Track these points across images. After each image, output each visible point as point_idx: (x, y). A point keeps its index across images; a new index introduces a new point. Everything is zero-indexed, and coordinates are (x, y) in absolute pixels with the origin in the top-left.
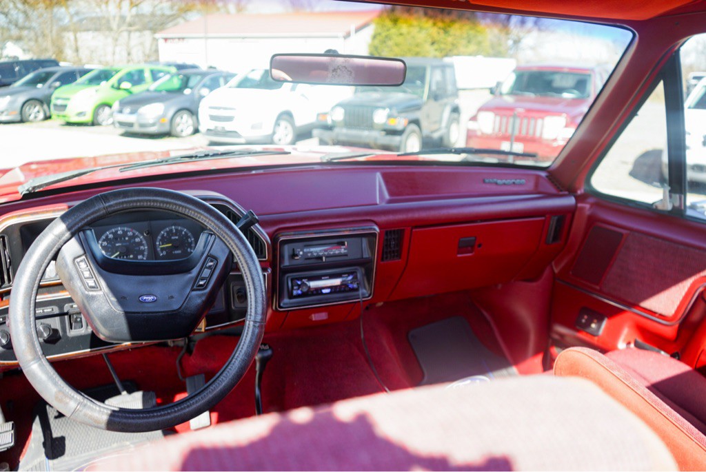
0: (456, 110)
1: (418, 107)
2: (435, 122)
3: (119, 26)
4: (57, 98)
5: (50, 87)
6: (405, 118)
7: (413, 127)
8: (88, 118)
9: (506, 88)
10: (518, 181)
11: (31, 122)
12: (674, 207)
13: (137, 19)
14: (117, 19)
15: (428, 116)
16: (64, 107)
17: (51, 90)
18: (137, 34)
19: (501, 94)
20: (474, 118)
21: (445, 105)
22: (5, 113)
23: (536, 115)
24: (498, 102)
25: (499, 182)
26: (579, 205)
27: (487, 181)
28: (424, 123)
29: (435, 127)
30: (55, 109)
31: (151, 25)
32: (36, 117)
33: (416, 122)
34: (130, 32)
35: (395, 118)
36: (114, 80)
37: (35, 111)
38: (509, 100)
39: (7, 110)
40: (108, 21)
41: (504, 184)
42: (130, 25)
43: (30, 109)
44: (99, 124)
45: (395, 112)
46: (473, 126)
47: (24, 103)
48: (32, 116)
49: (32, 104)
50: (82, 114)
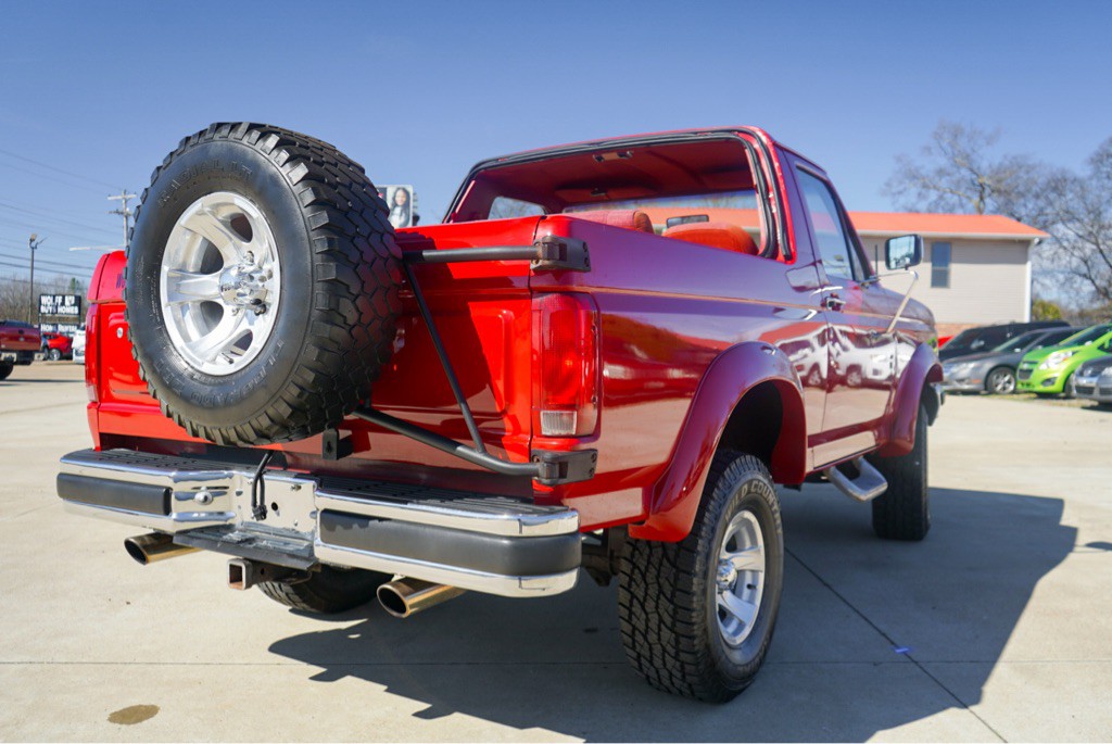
4: (1024, 363)
8: (1057, 387)
16: (1030, 372)
22: (967, 381)
30: (1020, 376)
32: (1004, 388)
39: (969, 378)
43: (998, 378)
47: (991, 371)
48: (999, 387)
49: (1001, 372)
50: (1049, 381)
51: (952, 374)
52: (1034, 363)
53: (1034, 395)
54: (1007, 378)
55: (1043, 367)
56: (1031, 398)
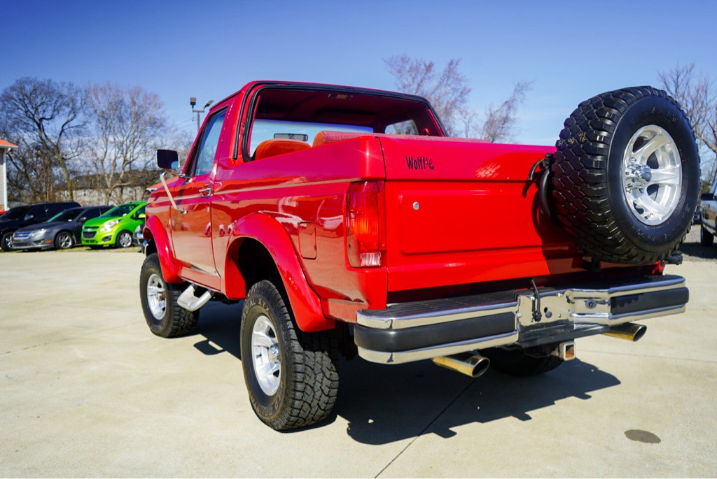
3: (112, 183)
4: (87, 228)
5: (78, 221)
8: (112, 241)
11: (62, 249)
13: (130, 176)
14: (111, 176)
16: (94, 233)
17: (80, 223)
18: (129, 189)
22: (42, 242)
30: (85, 237)
31: (142, 181)
32: (66, 245)
34: (122, 187)
36: (133, 212)
37: (67, 240)
39: (43, 240)
40: (103, 178)
42: (123, 182)
43: (61, 238)
44: (121, 247)
47: (57, 234)
48: (63, 244)
49: (63, 235)
50: (107, 238)
51: (30, 237)
52: (98, 227)
53: (89, 248)
54: (66, 239)
55: (102, 230)
56: (89, 250)
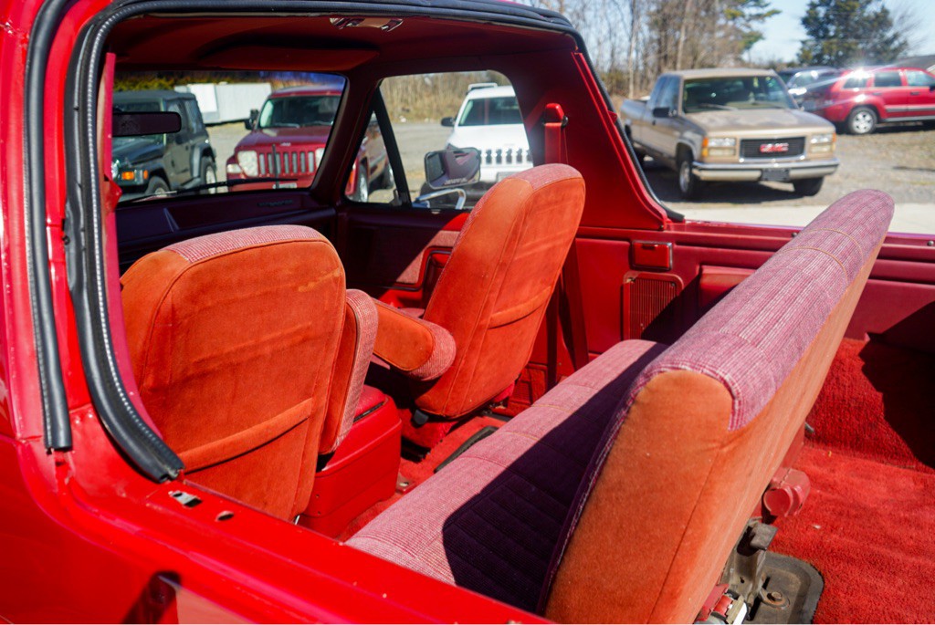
0: (208, 152)
1: (159, 154)
2: (185, 171)
6: (144, 169)
7: (157, 180)
9: (264, 119)
10: (286, 202)
12: (403, 203)
15: (173, 164)
19: (260, 127)
20: (233, 160)
21: (193, 147)
23: (304, 148)
24: (257, 136)
25: (271, 204)
26: (340, 214)
27: (261, 204)
28: (171, 174)
29: (187, 176)
33: (160, 173)
35: (131, 170)
38: (271, 133)
41: (276, 206)
45: (127, 162)
46: (232, 169)
